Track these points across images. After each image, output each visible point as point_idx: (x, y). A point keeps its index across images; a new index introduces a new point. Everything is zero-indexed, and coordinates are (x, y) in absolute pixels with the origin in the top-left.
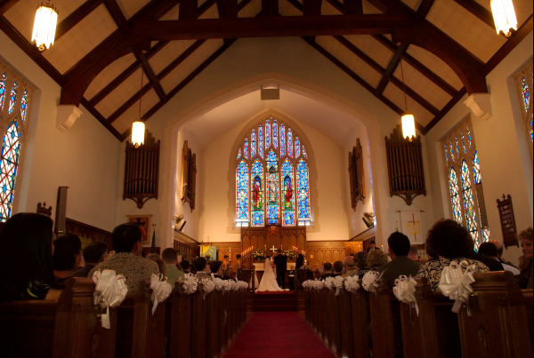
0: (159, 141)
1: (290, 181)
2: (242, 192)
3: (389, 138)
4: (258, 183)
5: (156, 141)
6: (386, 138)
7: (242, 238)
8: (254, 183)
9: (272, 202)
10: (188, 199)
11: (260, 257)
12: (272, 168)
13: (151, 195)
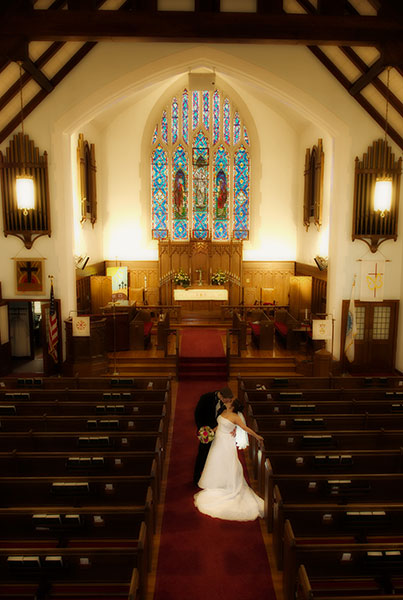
0: (45, 153)
1: (224, 178)
2: (160, 193)
3: (361, 159)
4: (181, 181)
5: (41, 154)
6: (357, 159)
7: (160, 256)
8: (176, 180)
9: (200, 207)
10: (89, 215)
11: (184, 282)
12: (201, 159)
13: (41, 232)
